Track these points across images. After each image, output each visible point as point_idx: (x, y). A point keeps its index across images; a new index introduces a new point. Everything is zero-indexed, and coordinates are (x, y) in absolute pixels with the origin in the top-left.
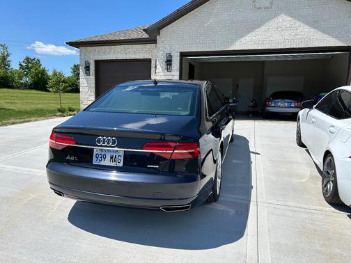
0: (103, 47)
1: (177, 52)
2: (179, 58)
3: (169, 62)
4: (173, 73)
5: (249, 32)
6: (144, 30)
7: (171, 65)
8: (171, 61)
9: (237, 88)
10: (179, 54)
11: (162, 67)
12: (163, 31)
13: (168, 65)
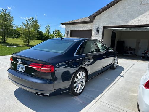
0: (74, 25)
1: (101, 26)
2: (102, 29)
3: (98, 31)
4: (99, 36)
5: (138, 16)
6: (88, 17)
7: (98, 32)
8: (98, 30)
9: (139, 44)
10: (102, 27)
11: (95, 33)
12: (96, 18)
13: (97, 32)
